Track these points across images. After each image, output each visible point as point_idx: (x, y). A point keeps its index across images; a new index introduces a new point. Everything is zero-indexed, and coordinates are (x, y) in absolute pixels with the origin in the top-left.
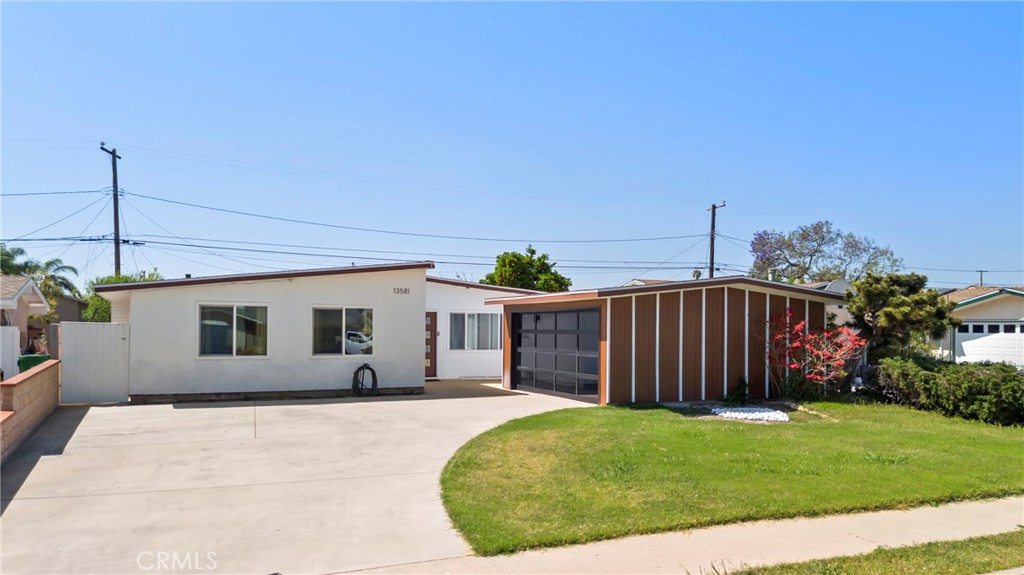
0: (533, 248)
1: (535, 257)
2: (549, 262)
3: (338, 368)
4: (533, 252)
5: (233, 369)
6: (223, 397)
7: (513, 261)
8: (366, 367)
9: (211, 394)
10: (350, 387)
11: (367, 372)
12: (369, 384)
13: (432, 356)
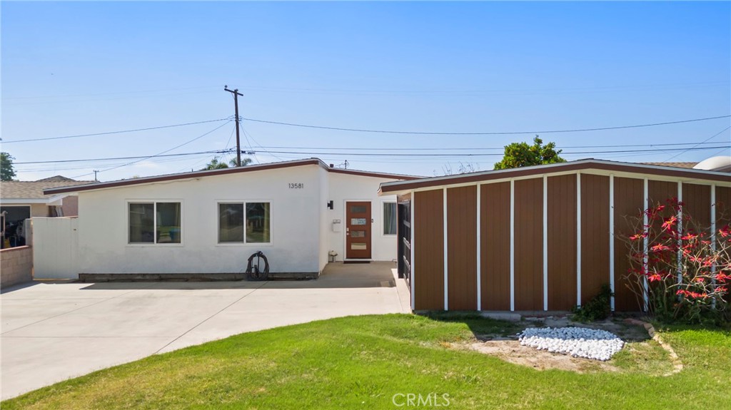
0: (539, 138)
1: (542, 146)
2: (556, 149)
3: (238, 254)
4: (539, 142)
5: (155, 255)
6: (148, 277)
7: (517, 151)
8: (259, 254)
9: (138, 274)
10: (244, 271)
11: (261, 259)
12: (262, 269)
13: (367, 240)
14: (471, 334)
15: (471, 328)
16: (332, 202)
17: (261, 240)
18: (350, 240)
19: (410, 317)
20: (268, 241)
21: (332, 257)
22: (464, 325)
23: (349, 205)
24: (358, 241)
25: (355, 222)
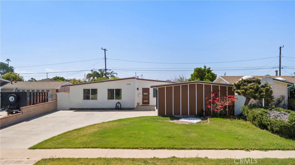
1: (206, 68)
3: (113, 102)
5: (90, 103)
6: (88, 109)
8: (119, 103)
9: (86, 108)
10: (115, 107)
12: (119, 107)
13: (148, 99)
14: (170, 119)
15: (170, 118)
16: (138, 88)
17: (119, 99)
18: (143, 99)
19: (157, 116)
20: (121, 99)
21: (138, 104)
22: (169, 118)
23: (143, 89)
24: (145, 99)
25: (145, 94)
